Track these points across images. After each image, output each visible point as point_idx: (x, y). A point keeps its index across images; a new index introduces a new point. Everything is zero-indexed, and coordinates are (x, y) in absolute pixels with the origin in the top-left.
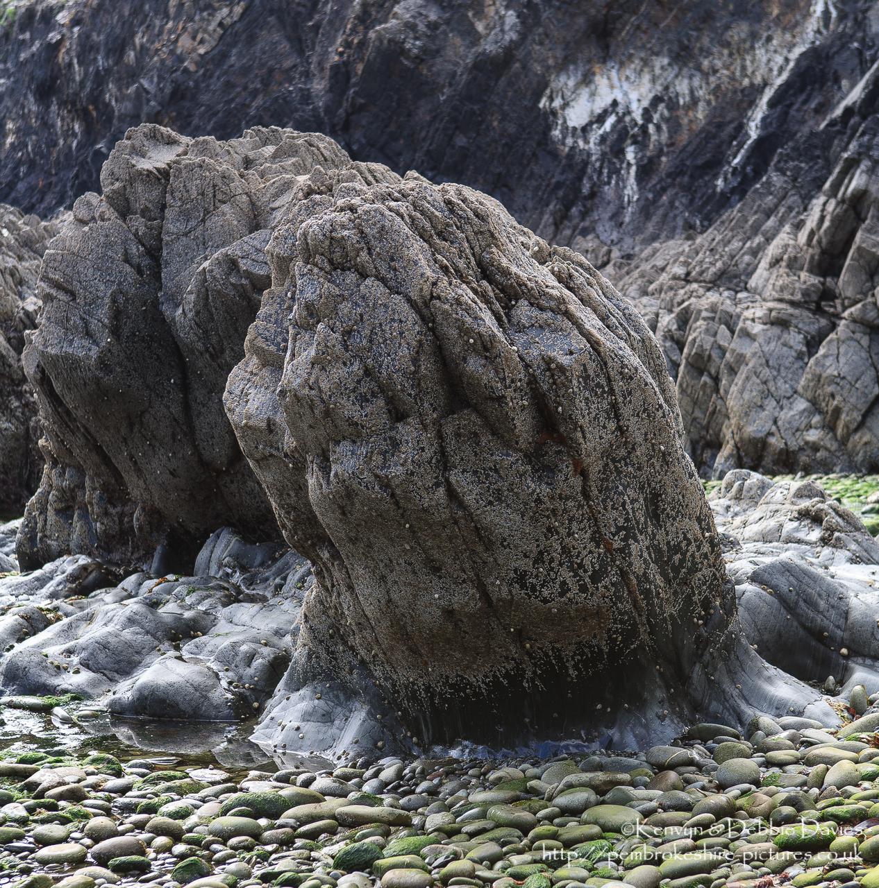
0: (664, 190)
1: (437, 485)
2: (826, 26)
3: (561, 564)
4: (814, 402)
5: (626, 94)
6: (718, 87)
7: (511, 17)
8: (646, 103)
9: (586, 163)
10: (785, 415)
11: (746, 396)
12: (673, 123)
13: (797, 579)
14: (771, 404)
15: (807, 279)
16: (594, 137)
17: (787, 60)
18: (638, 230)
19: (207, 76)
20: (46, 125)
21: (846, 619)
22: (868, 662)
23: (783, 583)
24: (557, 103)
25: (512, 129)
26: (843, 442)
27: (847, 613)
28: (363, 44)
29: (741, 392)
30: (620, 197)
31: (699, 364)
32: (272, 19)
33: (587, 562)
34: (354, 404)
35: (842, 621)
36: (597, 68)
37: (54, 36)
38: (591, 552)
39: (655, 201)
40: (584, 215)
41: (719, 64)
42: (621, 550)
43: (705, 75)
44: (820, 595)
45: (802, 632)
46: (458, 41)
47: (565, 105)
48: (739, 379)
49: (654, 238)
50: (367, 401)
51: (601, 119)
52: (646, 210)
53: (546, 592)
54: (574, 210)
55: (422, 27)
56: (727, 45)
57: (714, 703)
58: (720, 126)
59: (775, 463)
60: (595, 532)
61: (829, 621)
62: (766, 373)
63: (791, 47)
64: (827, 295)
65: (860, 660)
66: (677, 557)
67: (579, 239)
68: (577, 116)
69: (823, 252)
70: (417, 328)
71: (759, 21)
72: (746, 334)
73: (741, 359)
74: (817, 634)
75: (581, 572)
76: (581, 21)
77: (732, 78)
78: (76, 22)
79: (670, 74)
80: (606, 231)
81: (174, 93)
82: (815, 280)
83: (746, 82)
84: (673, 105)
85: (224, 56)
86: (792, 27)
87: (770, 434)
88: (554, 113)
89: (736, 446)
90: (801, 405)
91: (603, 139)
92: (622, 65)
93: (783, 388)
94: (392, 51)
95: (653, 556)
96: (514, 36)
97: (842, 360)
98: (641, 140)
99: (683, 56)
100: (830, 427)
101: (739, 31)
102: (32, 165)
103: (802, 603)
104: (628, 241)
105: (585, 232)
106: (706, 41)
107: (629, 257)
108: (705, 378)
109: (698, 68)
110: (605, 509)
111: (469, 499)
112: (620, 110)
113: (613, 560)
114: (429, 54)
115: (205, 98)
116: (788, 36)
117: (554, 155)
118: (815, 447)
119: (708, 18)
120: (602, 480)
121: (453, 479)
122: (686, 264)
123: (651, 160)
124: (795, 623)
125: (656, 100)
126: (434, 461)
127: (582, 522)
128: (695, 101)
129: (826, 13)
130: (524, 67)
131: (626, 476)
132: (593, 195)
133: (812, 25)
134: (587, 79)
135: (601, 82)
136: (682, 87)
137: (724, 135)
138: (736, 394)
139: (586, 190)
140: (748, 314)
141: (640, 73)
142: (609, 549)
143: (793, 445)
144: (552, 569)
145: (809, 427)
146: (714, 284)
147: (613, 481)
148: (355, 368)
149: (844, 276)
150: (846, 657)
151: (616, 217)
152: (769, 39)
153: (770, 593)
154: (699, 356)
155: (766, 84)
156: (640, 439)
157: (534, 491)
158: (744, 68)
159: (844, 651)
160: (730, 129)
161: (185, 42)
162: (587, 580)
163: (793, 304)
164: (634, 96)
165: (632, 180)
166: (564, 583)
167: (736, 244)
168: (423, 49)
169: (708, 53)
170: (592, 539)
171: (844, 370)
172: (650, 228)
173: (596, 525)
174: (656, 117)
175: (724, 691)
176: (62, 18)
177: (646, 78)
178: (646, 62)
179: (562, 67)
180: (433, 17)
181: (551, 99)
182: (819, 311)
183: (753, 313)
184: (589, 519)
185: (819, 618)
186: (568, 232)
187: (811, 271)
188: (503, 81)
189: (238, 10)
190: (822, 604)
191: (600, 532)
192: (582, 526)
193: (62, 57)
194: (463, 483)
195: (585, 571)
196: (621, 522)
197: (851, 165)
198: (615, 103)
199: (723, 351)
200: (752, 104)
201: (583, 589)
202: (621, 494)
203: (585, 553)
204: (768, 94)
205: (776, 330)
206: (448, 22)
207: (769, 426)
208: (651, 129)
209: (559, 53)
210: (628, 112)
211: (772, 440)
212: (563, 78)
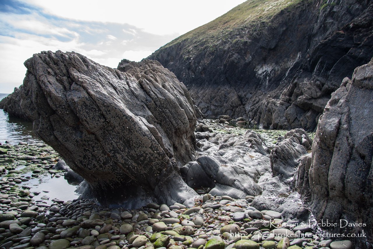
0: (272, 84)
1: (51, 135)
2: (299, 59)
3: (92, 159)
4: (286, 118)
5: (268, 69)
6: (282, 68)
7: (250, 57)
8: (271, 70)
9: (261, 79)
10: (281, 120)
11: (275, 116)
12: (275, 74)
13: (208, 161)
14: (279, 118)
15: (287, 97)
16: (262, 76)
17: (293, 64)
18: (267, 90)
19: (208, 66)
20: (189, 74)
21: (217, 173)
22: (220, 185)
23: (204, 162)
24: (257, 70)
25: (250, 74)
26: (290, 125)
27: (218, 171)
28: (228, 61)
29: (275, 115)
30: (265, 85)
31: (269, 111)
32: (218, 58)
33: (101, 159)
34: (30, 111)
35: (216, 173)
36: (264, 65)
37: (190, 61)
38: (102, 156)
39: (270, 85)
40: (260, 87)
41: (282, 64)
42: (113, 156)
43: (280, 66)
44: (212, 166)
45: (206, 175)
46: (243, 61)
47: (258, 70)
48: (275, 114)
49: (270, 91)
50: (33, 110)
51: (263, 73)
52: (269, 87)
53: (89, 167)
54: (258, 86)
55: (237, 58)
56: (284, 61)
57: (161, 196)
58: (282, 74)
59: (279, 127)
60: (103, 151)
61: (213, 173)
62: (279, 113)
63: (294, 62)
64: (290, 100)
65: (218, 184)
66: (142, 158)
67: (258, 91)
68: (260, 72)
69: (290, 93)
70: (36, 89)
71: (289, 58)
72: (277, 106)
73: (275, 110)
74: (210, 176)
75: (100, 162)
76: (261, 58)
77: (284, 67)
78: (193, 59)
79: (275, 66)
80: (263, 90)
81: (203, 69)
82: (288, 97)
83: (286, 67)
84: (275, 71)
85: (211, 63)
86: (294, 59)
87: (279, 123)
88: (256, 72)
89: (274, 125)
90: (284, 118)
91: (263, 76)
92: (267, 65)
93: (282, 115)
94: (233, 62)
95: (130, 158)
96: (251, 60)
97: (291, 111)
98: (269, 76)
99: (277, 63)
100: (288, 122)
101: (286, 59)
102: (186, 79)
103: (207, 168)
104: (266, 91)
105: (259, 90)
106: (281, 61)
107: (266, 94)
108: (270, 113)
109: (279, 65)
110: (105, 144)
111: (60, 139)
112: (267, 71)
113: (111, 159)
114: (238, 62)
115: (208, 69)
116: (293, 60)
117: (256, 78)
118: (286, 125)
119: (281, 57)
120: (104, 136)
121: (55, 133)
122: (270, 94)
123: (271, 79)
124: (205, 173)
125: (272, 70)
126: (48, 128)
127: (98, 148)
128: (278, 70)
129: (300, 56)
130: (252, 64)
131: (113, 135)
132: (261, 84)
133: (297, 58)
134: (262, 67)
135: (264, 67)
136: (277, 68)
137: (282, 75)
138: (274, 116)
139: (260, 84)
140: (278, 103)
141: (270, 66)
142: (109, 155)
143: (282, 125)
144: (90, 161)
145: (285, 122)
146: (274, 98)
147: (108, 137)
148: (29, 101)
149: (292, 97)
150: (216, 183)
151: (264, 88)
152: (290, 61)
153: (200, 164)
154: (269, 109)
155: (289, 67)
156: (117, 125)
157: (75, 139)
158: (286, 65)
159: (215, 181)
160: (283, 74)
161: (206, 61)
162: (102, 164)
163: (284, 101)
164: (269, 69)
165: (267, 82)
166: (94, 165)
167: (278, 92)
168: (237, 62)
169: (281, 63)
170: (103, 153)
171: (291, 113)
172: (269, 89)
173: (103, 149)
174: (272, 72)
175: (164, 193)
176: (192, 59)
177: (271, 66)
178: (271, 64)
179: (258, 65)
180: (239, 57)
181: (256, 69)
182: (288, 102)
183: (278, 102)
184: (101, 147)
185: (210, 172)
186: (257, 90)
187: (288, 96)
188: (249, 67)
189: (214, 57)
190: (212, 168)
191: (105, 151)
192: (98, 149)
193: (191, 64)
194: (58, 135)
195: (101, 162)
196: (111, 148)
197: (295, 78)
198: (266, 70)
199: (273, 108)
200: (287, 71)
201: (101, 166)
202: (111, 140)
203: (100, 156)
204: (289, 69)
205: (281, 105)
206: (241, 58)
207: (279, 121)
208: (271, 74)
209: (258, 62)
210: (268, 72)
211: (279, 124)
212: (258, 66)
